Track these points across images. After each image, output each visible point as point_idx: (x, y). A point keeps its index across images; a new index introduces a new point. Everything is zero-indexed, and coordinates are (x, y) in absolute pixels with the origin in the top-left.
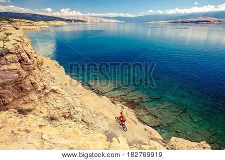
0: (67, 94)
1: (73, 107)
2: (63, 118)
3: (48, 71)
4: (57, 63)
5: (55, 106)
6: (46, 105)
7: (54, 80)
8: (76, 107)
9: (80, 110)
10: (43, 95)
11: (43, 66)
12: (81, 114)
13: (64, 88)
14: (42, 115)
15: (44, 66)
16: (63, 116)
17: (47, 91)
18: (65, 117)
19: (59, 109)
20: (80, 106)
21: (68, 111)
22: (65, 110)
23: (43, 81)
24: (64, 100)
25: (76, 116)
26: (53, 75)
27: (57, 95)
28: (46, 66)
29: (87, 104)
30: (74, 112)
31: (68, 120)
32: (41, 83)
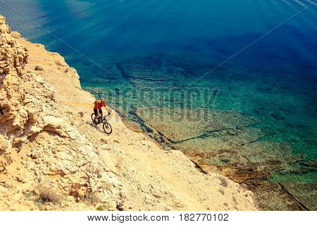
0: (82, 138)
1: (97, 172)
2: (72, 198)
3: (39, 79)
4: (62, 59)
5: (53, 167)
6: (32, 164)
7: (52, 103)
8: (104, 174)
9: (115, 180)
10: (24, 139)
11: (27, 67)
12: (115, 191)
13: (77, 123)
14: (21, 187)
15: (29, 67)
16: (71, 194)
17: (34, 129)
18: (76, 195)
19: (63, 174)
20: (115, 170)
21: (83, 182)
22: (77, 179)
23: (25, 104)
24: (74, 153)
25: (104, 196)
26: (52, 89)
27: (60, 139)
28: (34, 65)
29: (131, 168)
30: (99, 184)
31: (83, 204)
32: (21, 107)
